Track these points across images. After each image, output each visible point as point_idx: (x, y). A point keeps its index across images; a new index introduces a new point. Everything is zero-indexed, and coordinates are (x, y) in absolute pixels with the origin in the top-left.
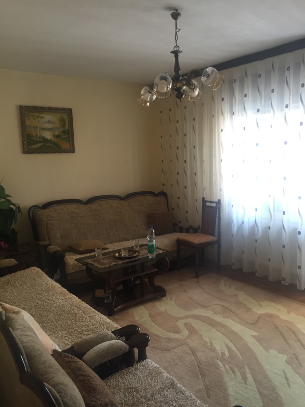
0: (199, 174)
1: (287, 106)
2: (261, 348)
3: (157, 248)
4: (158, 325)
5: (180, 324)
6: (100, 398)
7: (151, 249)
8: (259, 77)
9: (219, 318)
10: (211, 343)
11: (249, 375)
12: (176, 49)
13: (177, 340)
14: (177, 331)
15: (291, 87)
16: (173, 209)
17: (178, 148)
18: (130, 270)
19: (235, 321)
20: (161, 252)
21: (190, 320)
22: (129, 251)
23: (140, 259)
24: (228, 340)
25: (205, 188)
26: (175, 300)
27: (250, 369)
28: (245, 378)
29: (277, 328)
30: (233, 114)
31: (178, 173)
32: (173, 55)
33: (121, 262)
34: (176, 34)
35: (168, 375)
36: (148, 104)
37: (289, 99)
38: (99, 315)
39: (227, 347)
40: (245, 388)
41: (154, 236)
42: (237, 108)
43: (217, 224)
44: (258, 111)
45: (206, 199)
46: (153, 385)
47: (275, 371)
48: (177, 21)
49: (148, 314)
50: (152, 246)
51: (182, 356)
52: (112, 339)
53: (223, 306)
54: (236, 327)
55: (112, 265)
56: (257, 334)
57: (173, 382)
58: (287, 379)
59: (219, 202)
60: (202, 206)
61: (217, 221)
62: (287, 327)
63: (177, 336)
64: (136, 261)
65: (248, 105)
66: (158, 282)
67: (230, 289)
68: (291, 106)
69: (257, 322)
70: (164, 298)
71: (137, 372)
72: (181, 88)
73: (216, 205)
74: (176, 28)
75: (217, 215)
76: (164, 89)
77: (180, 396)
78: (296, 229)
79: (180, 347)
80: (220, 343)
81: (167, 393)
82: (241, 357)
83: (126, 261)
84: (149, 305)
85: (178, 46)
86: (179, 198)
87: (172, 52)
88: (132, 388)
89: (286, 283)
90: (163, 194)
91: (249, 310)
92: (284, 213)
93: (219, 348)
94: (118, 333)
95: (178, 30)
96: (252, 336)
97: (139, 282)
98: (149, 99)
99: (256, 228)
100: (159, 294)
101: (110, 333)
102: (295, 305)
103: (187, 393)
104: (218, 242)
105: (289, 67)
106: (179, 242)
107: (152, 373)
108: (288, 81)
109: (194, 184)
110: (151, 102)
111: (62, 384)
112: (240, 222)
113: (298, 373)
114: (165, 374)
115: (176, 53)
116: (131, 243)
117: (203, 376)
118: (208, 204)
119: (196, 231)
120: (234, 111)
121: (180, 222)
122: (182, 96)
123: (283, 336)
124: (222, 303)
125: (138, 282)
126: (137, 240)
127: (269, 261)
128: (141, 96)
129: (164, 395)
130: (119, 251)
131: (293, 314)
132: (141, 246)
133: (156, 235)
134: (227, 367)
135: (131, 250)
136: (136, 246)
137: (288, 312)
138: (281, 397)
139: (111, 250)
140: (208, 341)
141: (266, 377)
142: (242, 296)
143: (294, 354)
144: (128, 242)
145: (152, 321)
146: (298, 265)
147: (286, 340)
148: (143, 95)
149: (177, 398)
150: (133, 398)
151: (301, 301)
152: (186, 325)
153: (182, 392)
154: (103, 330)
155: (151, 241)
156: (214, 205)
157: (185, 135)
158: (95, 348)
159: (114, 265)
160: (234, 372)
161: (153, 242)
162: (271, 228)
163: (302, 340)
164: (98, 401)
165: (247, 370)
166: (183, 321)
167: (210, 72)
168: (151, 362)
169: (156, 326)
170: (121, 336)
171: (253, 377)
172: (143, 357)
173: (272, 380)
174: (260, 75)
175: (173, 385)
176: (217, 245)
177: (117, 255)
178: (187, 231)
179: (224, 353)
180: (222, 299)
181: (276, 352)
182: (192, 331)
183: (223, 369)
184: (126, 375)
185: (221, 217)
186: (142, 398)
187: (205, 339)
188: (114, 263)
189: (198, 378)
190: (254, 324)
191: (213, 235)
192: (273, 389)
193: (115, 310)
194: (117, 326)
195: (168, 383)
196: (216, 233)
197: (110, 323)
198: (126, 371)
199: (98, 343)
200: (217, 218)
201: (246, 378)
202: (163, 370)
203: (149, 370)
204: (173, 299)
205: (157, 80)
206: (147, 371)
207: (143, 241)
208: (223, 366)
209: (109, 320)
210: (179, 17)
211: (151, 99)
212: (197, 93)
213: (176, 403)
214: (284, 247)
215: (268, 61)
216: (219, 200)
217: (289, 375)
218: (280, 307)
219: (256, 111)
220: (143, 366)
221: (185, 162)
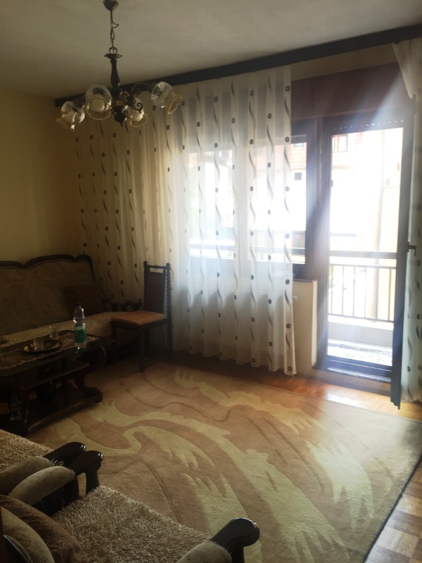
0: (137, 229)
1: (252, 142)
2: (237, 449)
3: (88, 335)
4: (96, 442)
5: (128, 435)
6: (61, 543)
7: (79, 336)
8: (216, 101)
9: (178, 420)
10: (173, 453)
11: (227, 486)
12: (112, 52)
13: (126, 457)
14: (126, 445)
15: (256, 115)
16: (101, 279)
17: (105, 192)
18: (48, 369)
19: (200, 420)
20: (94, 339)
21: (141, 429)
22: (45, 342)
23: (63, 352)
24: (194, 446)
25: (147, 249)
26: (116, 404)
27: (227, 477)
28: (222, 490)
29: (251, 421)
30: (184, 148)
31: (107, 228)
32: (109, 60)
33: (35, 359)
34: (112, 30)
35: (133, 501)
36: (73, 127)
37: (254, 132)
38: (14, 438)
39: (195, 454)
40: (225, 502)
41: (83, 317)
42: (187, 142)
43: (166, 296)
44: (216, 145)
45: (150, 264)
46: (116, 517)
47: (257, 475)
48: (113, 12)
49: (80, 429)
50: (82, 331)
51: (137, 476)
52: (47, 466)
53: (183, 404)
54: (202, 428)
55: (21, 363)
56: (229, 433)
57: (143, 508)
58: (271, 481)
59: (168, 267)
60: (144, 273)
61: (166, 293)
62: (264, 419)
63: (127, 452)
64: (57, 354)
65: (203, 138)
66: (89, 382)
67: (188, 382)
68: (256, 141)
69: (227, 417)
70: (100, 403)
71: (90, 505)
72: (123, 107)
73: (164, 271)
74: (112, 22)
75: (166, 285)
76: (101, 107)
77: (156, 524)
78: (266, 296)
79: (132, 466)
80: (185, 452)
81: (137, 523)
82: (213, 465)
83: (43, 356)
84: (79, 416)
85: (115, 48)
86: (109, 263)
87: (108, 56)
88: (87, 527)
89: (256, 365)
90: (86, 258)
91: (215, 404)
92: (252, 277)
93: (184, 458)
94: (55, 457)
95: (115, 26)
96: (223, 436)
97: (61, 385)
98: (74, 120)
99: (219, 298)
100: (93, 398)
101: (41, 457)
102: (268, 391)
103: (164, 519)
104: (169, 320)
105: (252, 91)
106: (115, 324)
107: (112, 502)
108: (252, 108)
109: (132, 243)
110: (76, 123)
111: (18, 528)
112: (198, 291)
113: (284, 473)
114: (130, 501)
115: (113, 58)
116: (46, 331)
117: (169, 497)
118: (152, 270)
119: (135, 307)
120: (184, 144)
121: (112, 296)
122: (124, 118)
123: (260, 431)
124: (179, 400)
125: (59, 385)
126: (55, 326)
127: (236, 339)
128: (61, 116)
129: (134, 527)
130: (29, 343)
131: (268, 403)
132: (62, 333)
133: (86, 316)
134: (198, 479)
135: (46, 340)
136: (54, 333)
137: (263, 401)
138: (268, 505)
139: (13, 344)
140: (169, 451)
141: (247, 483)
142: (205, 388)
143: (276, 450)
144: (36, 329)
145: (87, 436)
146: (269, 341)
147: (264, 436)
148: (66, 113)
149: (152, 527)
150: (91, 539)
151: (274, 386)
152: (136, 435)
153: (157, 519)
154: (26, 457)
155: (79, 324)
156: (161, 271)
157: (116, 174)
158: (24, 481)
159: (24, 363)
160: (207, 485)
161: (82, 325)
162: (237, 297)
163: (283, 432)
164: (60, 547)
165: (224, 480)
166: (132, 431)
167: (162, 89)
168: (106, 488)
169: (94, 443)
170: (59, 460)
171: (232, 487)
172: (92, 484)
173: (255, 487)
174: (216, 98)
175: (143, 513)
176: (166, 325)
177: (26, 348)
178: (124, 309)
179: (192, 463)
180: (180, 395)
181: (254, 451)
182: (146, 442)
183: (193, 484)
184: (75, 512)
185: (172, 286)
186: (103, 537)
187: (165, 450)
188: (24, 361)
189: (163, 501)
190: (224, 421)
191: (161, 311)
192: (258, 497)
193: (29, 429)
194: (47, 448)
195: (136, 510)
196: (165, 308)
197: (34, 445)
198: (73, 506)
199: (26, 475)
200: (166, 289)
201: (224, 489)
202: (125, 496)
203: (106, 499)
204: (114, 403)
205: (89, 94)
206: (103, 501)
207: (63, 327)
208: (192, 480)
209: (32, 443)
210: (115, 8)
211: (77, 119)
212: (141, 116)
213: (152, 533)
214: (253, 320)
215: (227, 80)
216: (168, 265)
217: (273, 476)
218: (252, 395)
219: (213, 145)
220: (97, 495)
221: (117, 212)
